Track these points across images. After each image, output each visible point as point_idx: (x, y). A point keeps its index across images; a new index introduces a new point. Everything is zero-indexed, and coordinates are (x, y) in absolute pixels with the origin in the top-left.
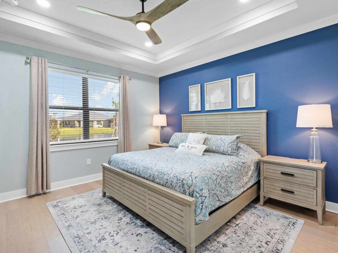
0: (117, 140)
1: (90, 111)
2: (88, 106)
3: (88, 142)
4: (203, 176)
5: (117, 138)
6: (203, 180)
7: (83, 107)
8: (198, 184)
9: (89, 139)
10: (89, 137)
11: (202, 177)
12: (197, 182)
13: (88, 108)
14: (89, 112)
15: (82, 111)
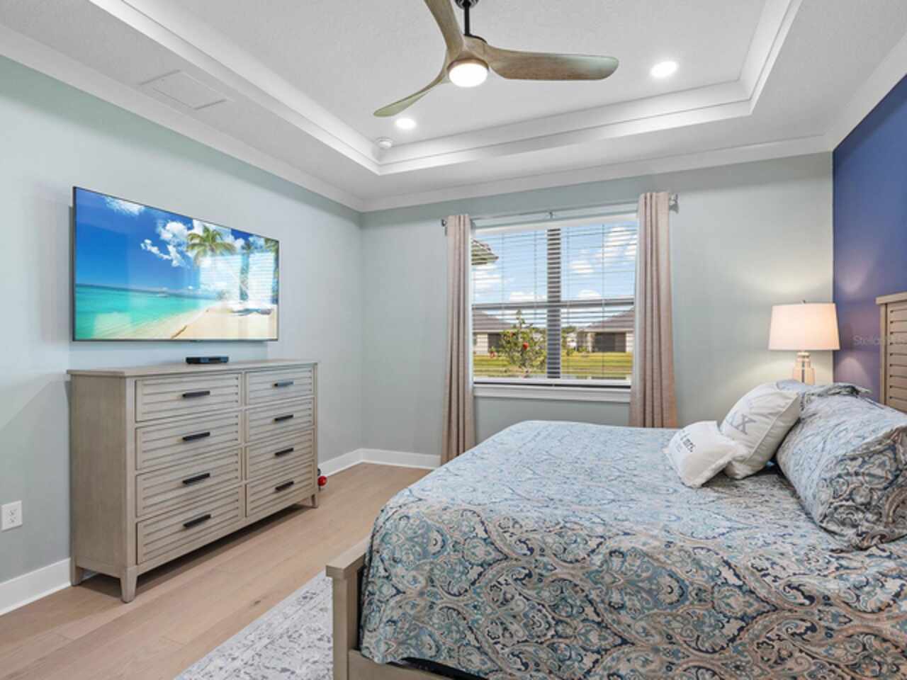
0: (629, 387)
1: (563, 310)
2: (559, 297)
3: (556, 385)
4: (428, 525)
5: (628, 382)
6: (422, 535)
7: (549, 302)
8: (395, 539)
9: (559, 377)
10: (559, 373)
11: (423, 526)
12: (397, 530)
13: (559, 301)
14: (558, 311)
15: (545, 311)
